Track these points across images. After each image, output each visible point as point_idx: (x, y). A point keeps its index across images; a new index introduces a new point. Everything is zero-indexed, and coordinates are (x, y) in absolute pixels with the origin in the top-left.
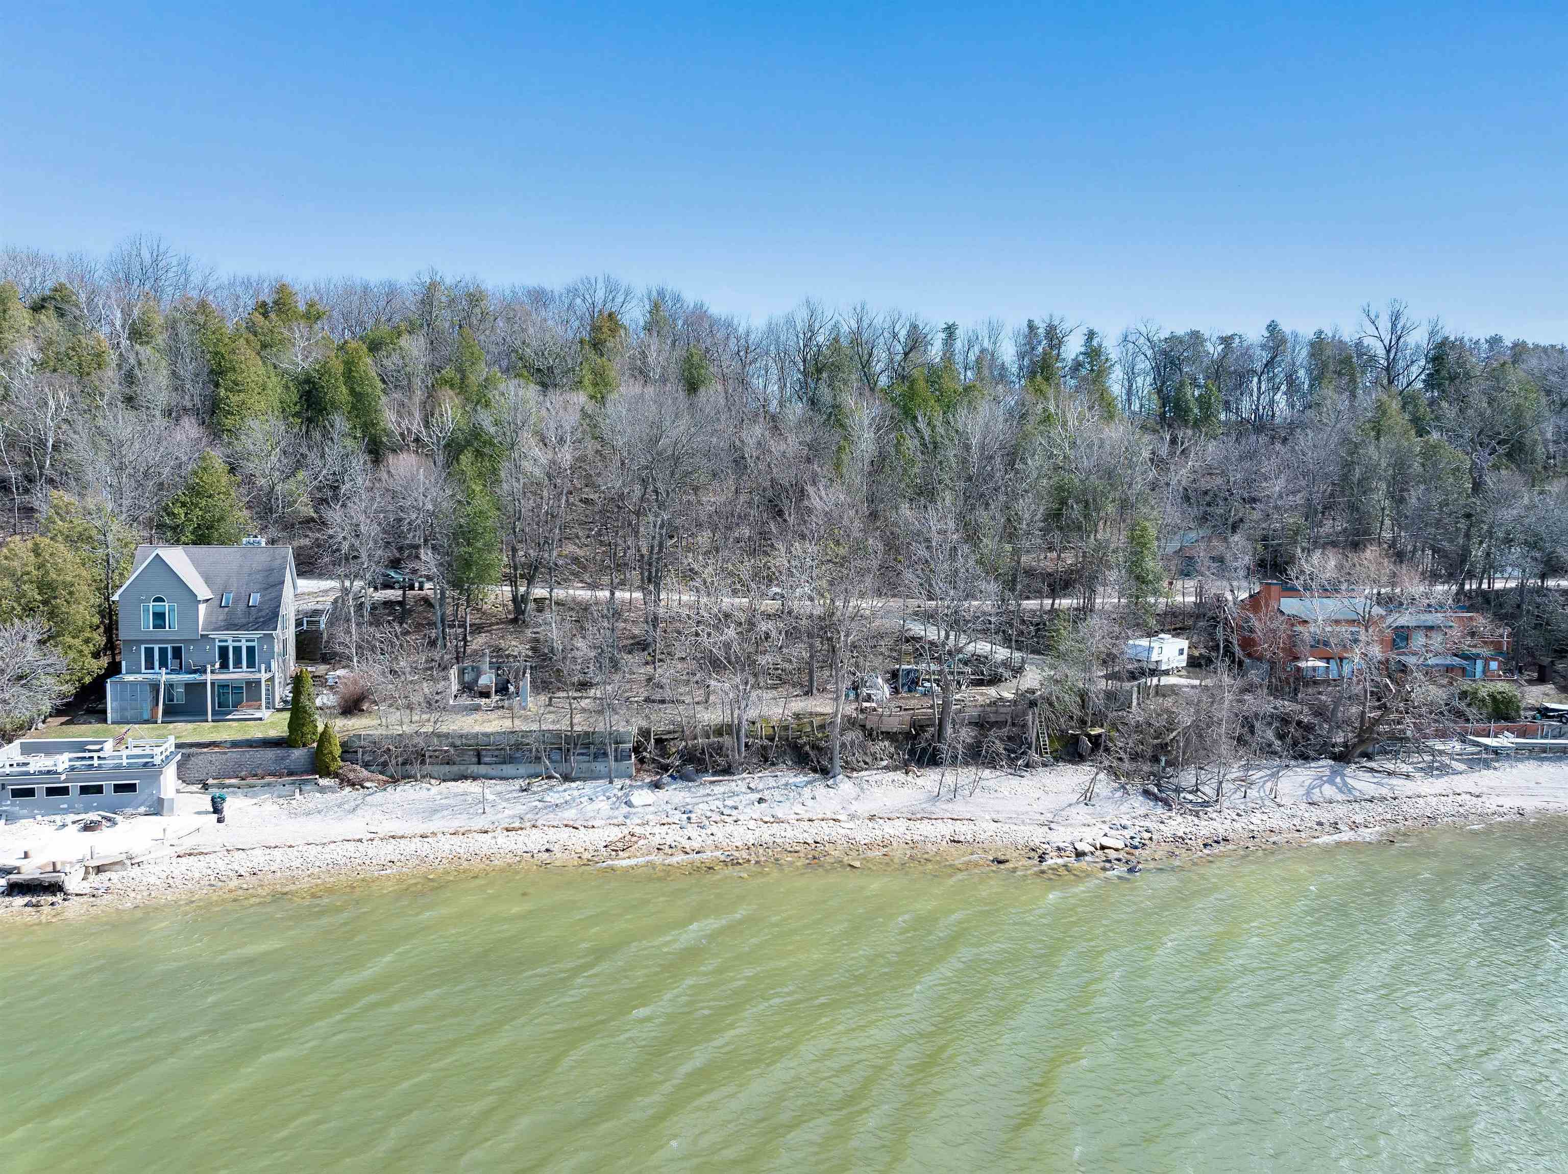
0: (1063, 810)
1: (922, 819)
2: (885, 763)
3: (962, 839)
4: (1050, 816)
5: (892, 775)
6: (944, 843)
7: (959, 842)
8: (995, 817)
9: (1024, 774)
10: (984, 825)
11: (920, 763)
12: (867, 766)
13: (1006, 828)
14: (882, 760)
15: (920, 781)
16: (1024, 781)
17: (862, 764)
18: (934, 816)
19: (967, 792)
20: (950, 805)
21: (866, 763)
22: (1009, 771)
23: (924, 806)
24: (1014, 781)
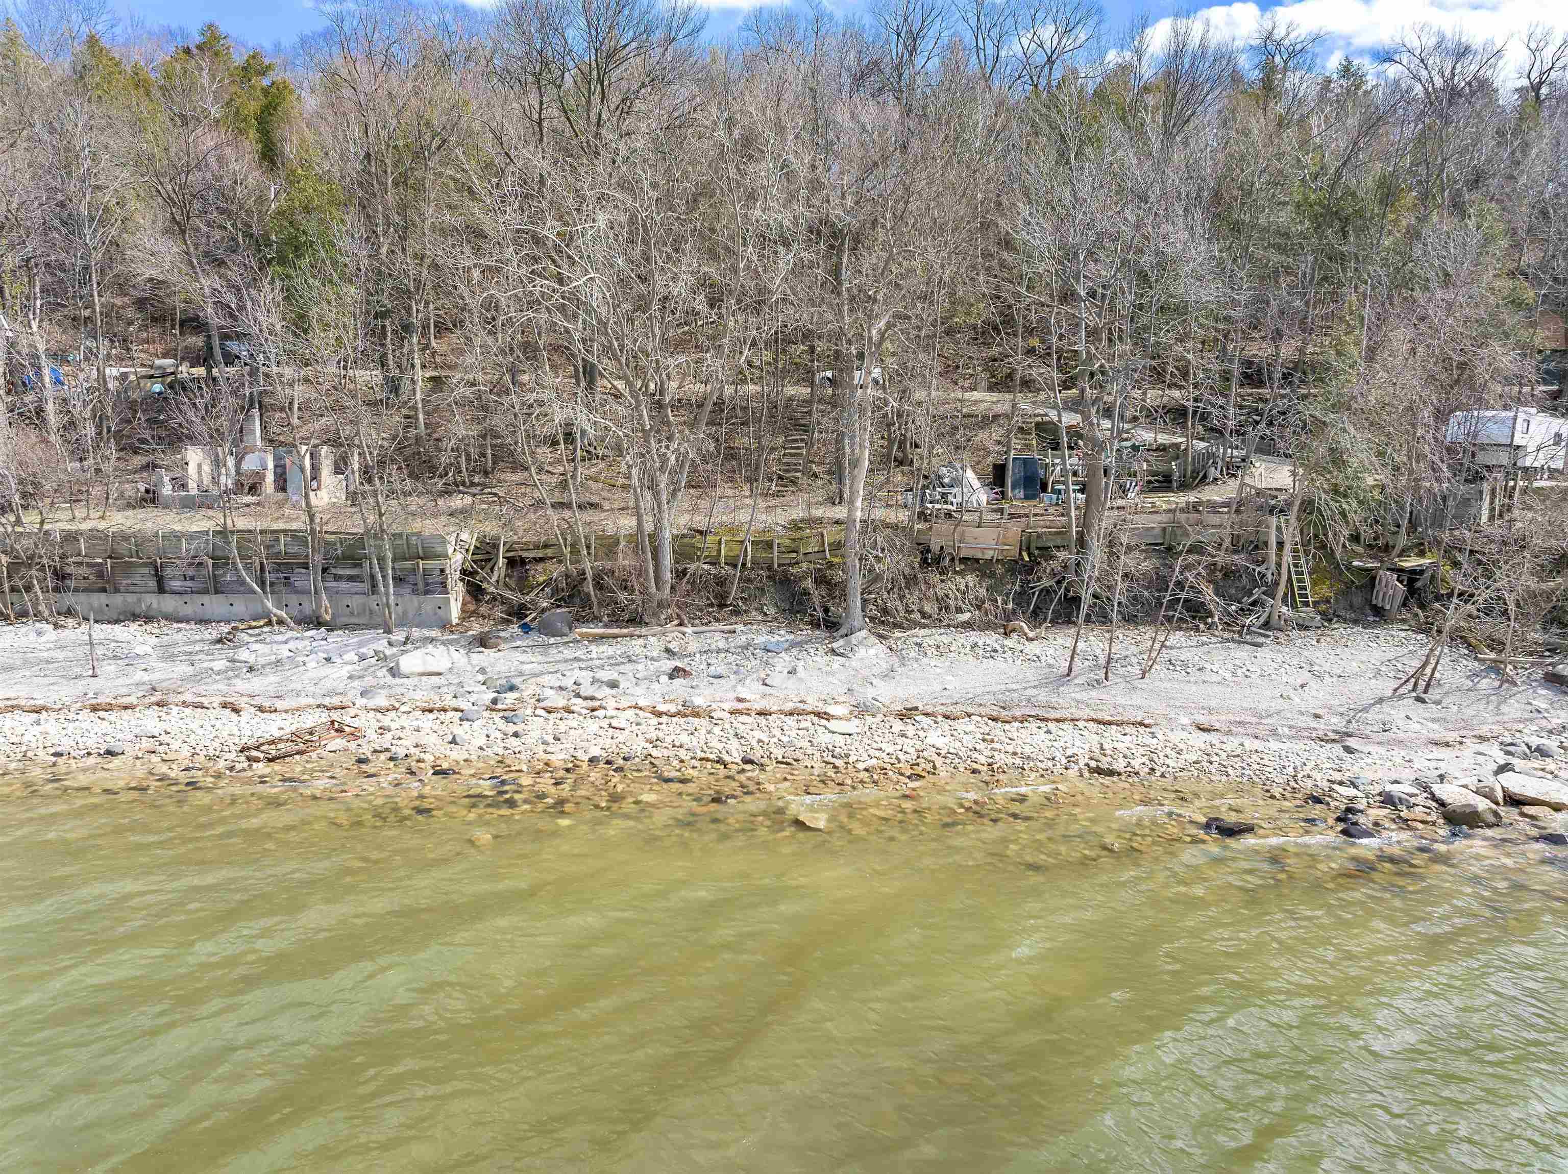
0: (1365, 710)
1: (1023, 720)
2: (966, 616)
3: (1119, 765)
4: (1338, 722)
5: (974, 636)
6: (1073, 772)
7: (1111, 773)
8: (1202, 719)
9: (1261, 640)
10: (1176, 737)
11: (1036, 617)
12: (927, 620)
13: (1232, 744)
14: (959, 610)
15: (1033, 648)
16: (1261, 653)
17: (916, 616)
18: (1053, 714)
19: (1136, 670)
20: (1094, 693)
21: (924, 615)
22: (1226, 635)
23: (1030, 692)
24: (1242, 653)
